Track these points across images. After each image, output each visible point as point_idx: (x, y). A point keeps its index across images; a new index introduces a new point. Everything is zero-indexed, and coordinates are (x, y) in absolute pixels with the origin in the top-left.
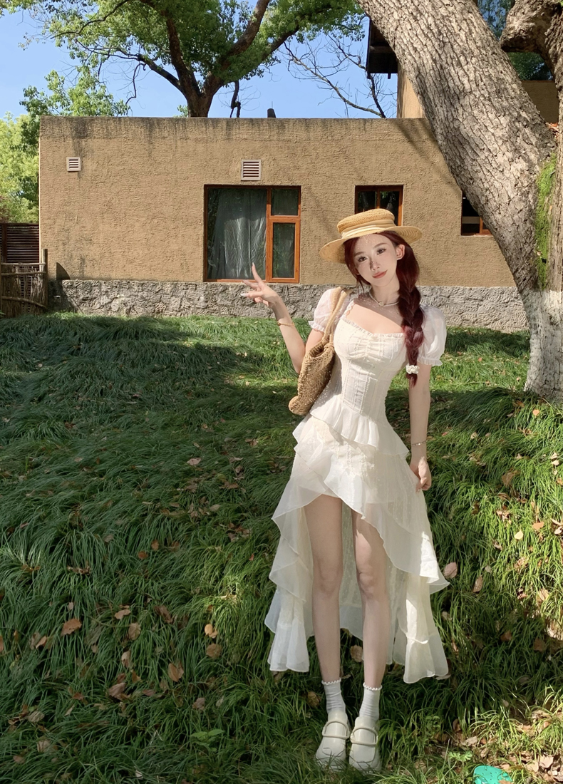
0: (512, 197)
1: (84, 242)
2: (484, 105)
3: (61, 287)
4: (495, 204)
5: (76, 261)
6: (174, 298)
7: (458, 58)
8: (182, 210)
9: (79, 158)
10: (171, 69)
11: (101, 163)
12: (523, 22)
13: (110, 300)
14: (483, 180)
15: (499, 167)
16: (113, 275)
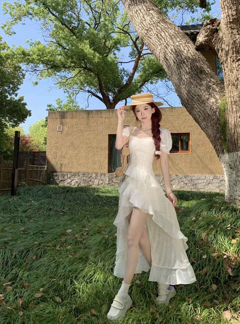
0: (209, 114)
1: (62, 158)
2: (195, 77)
3: (53, 175)
4: (203, 117)
5: (59, 166)
6: (96, 180)
7: (184, 60)
8: (100, 144)
9: (62, 126)
10: (100, 95)
11: (70, 127)
12: (203, 38)
13: (71, 181)
14: (197, 108)
15: (203, 102)
16: (73, 171)
